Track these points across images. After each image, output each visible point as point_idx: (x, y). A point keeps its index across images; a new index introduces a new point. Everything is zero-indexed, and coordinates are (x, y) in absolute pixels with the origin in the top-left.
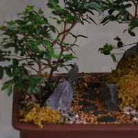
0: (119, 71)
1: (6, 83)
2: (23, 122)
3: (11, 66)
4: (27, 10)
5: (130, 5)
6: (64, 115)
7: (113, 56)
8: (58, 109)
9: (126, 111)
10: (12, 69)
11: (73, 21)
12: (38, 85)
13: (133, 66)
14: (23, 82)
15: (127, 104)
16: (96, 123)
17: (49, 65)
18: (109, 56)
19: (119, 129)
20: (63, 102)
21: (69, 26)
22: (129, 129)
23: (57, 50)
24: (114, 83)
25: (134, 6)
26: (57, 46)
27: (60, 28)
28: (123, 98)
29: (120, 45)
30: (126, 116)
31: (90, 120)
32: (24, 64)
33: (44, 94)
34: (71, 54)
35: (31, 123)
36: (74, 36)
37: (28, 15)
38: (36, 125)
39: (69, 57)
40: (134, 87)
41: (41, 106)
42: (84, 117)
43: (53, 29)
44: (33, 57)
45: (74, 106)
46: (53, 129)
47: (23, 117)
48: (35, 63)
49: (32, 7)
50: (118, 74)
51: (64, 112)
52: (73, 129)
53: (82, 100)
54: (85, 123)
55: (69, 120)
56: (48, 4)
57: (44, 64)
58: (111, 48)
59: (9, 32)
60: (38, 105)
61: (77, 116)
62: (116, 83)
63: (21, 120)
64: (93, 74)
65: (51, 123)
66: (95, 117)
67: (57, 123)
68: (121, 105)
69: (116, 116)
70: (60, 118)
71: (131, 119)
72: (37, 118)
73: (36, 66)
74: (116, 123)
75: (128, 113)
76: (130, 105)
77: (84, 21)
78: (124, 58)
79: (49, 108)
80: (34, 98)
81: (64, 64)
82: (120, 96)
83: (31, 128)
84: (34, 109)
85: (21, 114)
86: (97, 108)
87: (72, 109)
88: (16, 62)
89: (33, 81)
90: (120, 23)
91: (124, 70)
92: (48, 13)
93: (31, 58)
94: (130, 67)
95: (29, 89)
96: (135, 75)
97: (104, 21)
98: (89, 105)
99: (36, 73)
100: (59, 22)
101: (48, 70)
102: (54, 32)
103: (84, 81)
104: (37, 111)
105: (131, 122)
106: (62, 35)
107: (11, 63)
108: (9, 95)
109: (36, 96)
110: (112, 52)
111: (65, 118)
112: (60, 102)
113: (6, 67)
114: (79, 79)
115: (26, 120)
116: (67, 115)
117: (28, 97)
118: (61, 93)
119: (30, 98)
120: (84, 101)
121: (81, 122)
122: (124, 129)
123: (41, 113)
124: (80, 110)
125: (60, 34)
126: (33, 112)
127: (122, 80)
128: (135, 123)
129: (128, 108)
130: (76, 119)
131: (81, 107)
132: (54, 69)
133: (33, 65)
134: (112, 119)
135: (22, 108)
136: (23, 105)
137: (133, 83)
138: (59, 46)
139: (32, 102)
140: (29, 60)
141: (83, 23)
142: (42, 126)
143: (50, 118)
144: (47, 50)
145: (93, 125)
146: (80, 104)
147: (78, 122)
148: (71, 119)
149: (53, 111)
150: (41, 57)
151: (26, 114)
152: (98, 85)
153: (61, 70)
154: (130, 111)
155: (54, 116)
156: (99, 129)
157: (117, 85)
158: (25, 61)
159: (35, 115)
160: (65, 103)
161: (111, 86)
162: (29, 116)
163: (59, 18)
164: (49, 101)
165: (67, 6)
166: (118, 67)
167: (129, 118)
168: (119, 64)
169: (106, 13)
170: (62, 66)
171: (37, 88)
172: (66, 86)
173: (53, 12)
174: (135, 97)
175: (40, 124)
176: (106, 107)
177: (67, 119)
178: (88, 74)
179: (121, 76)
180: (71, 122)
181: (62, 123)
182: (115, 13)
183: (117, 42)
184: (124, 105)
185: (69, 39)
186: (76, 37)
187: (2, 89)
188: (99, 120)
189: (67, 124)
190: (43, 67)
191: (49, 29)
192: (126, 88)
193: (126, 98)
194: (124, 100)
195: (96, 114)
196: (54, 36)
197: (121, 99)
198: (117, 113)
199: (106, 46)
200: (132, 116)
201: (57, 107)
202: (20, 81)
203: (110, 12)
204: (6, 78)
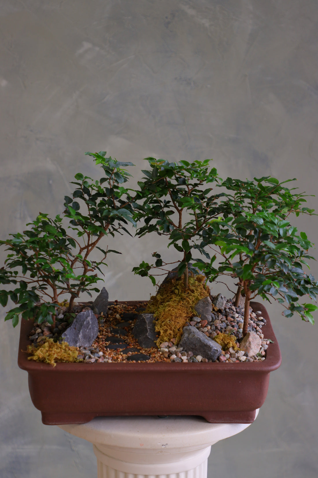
0: (159, 297)
1: (11, 311)
2: (31, 360)
3: (17, 290)
4: (38, 219)
5: (172, 212)
6: (84, 352)
7: (151, 277)
8: (78, 344)
9: (164, 348)
10: (18, 295)
11: (100, 232)
12: (51, 313)
13: (176, 291)
14: (33, 309)
15: (166, 338)
16: (124, 362)
17: (68, 289)
18: (147, 279)
19: (152, 368)
20: (84, 337)
21: (94, 238)
22: (164, 368)
23: (78, 270)
24: (151, 313)
25: (176, 213)
26: (78, 264)
27: (82, 241)
28: (162, 332)
29: (159, 263)
30: (163, 352)
31: (117, 358)
32: (34, 288)
33: (60, 327)
34: (96, 275)
35: (42, 361)
36: (103, 251)
37: (41, 224)
38: (49, 364)
39: (94, 279)
40: (176, 317)
41: (55, 341)
42: (110, 354)
43: (72, 242)
44: (46, 278)
45: (98, 342)
46: (69, 368)
47: (32, 354)
48: (48, 287)
49: (45, 216)
50: (158, 301)
51: (85, 348)
52: (93, 369)
53: (110, 335)
54: (110, 361)
55: (90, 357)
56: (66, 212)
57: (60, 288)
58: (148, 267)
59: (15, 247)
60: (52, 340)
61: (101, 353)
62: (154, 313)
63: (29, 358)
64: (130, 303)
65: (68, 362)
66: (124, 355)
67: (75, 362)
68: (158, 340)
69: (150, 354)
70: (79, 356)
71: (169, 357)
72: (49, 355)
73: (50, 290)
74: (149, 361)
75: (167, 350)
76: (169, 340)
77: (115, 232)
78: (167, 281)
79: (65, 343)
80: (47, 332)
81: (87, 287)
82: (157, 328)
83: (42, 367)
84: (46, 344)
85: (30, 351)
86: (129, 345)
87: (95, 346)
88: (24, 285)
89: (46, 309)
90: (160, 234)
91: (165, 296)
92: (65, 223)
93: (44, 280)
94: (173, 292)
95: (40, 319)
96: (179, 302)
97: (141, 232)
98: (119, 341)
99: (50, 301)
100: (80, 234)
101: (67, 296)
102: (74, 246)
103: (116, 312)
104: (50, 347)
105: (168, 360)
106: (86, 250)
107: (18, 286)
108: (14, 326)
109: (50, 329)
110: (150, 272)
111: (85, 355)
112: (80, 336)
113: (11, 292)
114: (109, 309)
115: (35, 358)
116: (88, 352)
117: (39, 330)
118: (81, 325)
119: (43, 332)
120: (113, 336)
121: (106, 360)
122: (158, 368)
123: (54, 349)
124: (106, 347)
125: (82, 249)
126: (44, 348)
127: (161, 309)
128: (174, 361)
129: (167, 344)
130: (99, 357)
131: (108, 343)
132: (75, 295)
133: (46, 288)
134: (145, 358)
135: (31, 345)
136: (32, 341)
137: (175, 312)
138: (82, 265)
139: (44, 337)
140: (41, 283)
141: (113, 235)
142: (55, 365)
143: (66, 355)
144: (64, 269)
145: (121, 364)
146: (106, 340)
147: (101, 360)
148: (92, 356)
149: (71, 347)
150: (56, 278)
151: (36, 351)
152: (133, 317)
153: (83, 298)
154: (169, 347)
155: (71, 353)
156: (125, 368)
157: (155, 315)
158: (36, 284)
159: (47, 351)
160: (87, 338)
161: (147, 316)
162: (40, 353)
163: (80, 228)
164: (66, 335)
165: (92, 213)
166: (159, 292)
167: (167, 355)
168: (160, 288)
169: (142, 223)
170: (84, 290)
171: (50, 318)
172: (89, 316)
173: (71, 222)
174: (176, 330)
175: (53, 362)
176: (140, 343)
177: (87, 357)
178: (124, 303)
179: (161, 303)
180: (93, 360)
181: (81, 362)
182: (153, 222)
183: (155, 259)
184: (163, 340)
185: (94, 256)
186: (105, 253)
187: (6, 319)
188: (128, 358)
189: (88, 363)
190: (59, 291)
191: (67, 242)
192: (166, 318)
193: (166, 331)
194: (162, 333)
195: (125, 352)
196: (75, 251)
197: (159, 333)
198: (152, 351)
199: (142, 265)
200: (170, 353)
201: (76, 342)
202: (29, 309)
203: (147, 221)
204: (11, 305)
